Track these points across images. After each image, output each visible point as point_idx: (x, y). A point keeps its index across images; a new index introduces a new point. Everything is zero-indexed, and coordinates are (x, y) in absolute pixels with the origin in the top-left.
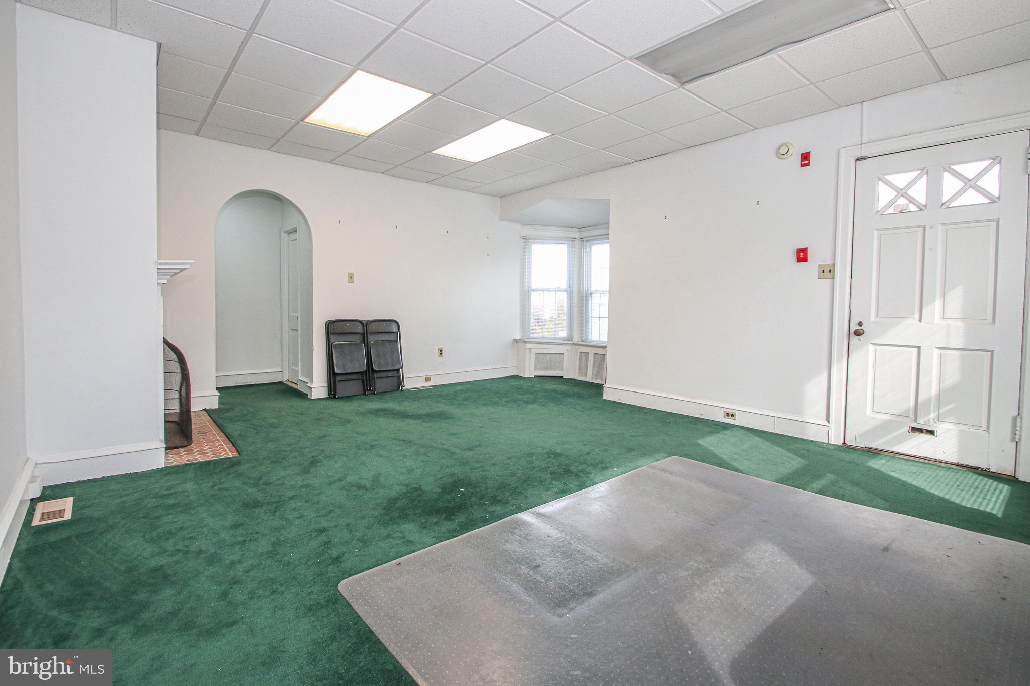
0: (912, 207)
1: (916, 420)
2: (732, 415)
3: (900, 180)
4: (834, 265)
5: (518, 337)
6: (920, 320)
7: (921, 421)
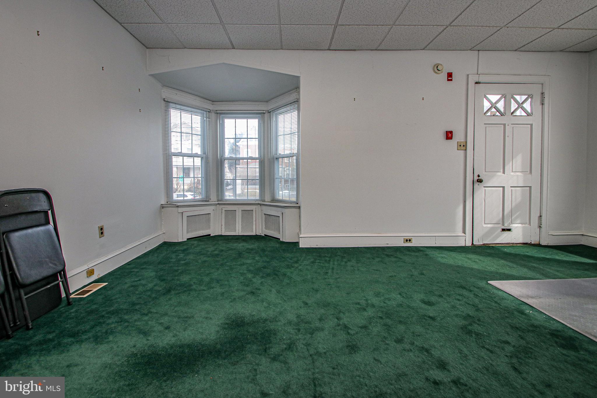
0: (498, 114)
1: (503, 225)
2: (410, 240)
3: (494, 98)
4: (466, 142)
5: (163, 202)
6: (504, 173)
7: (506, 225)
